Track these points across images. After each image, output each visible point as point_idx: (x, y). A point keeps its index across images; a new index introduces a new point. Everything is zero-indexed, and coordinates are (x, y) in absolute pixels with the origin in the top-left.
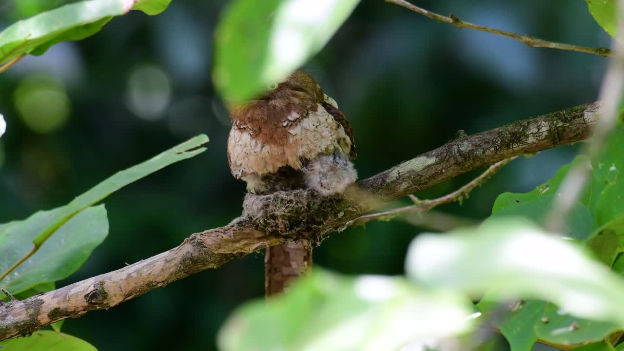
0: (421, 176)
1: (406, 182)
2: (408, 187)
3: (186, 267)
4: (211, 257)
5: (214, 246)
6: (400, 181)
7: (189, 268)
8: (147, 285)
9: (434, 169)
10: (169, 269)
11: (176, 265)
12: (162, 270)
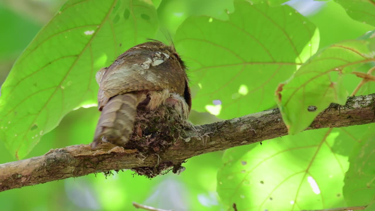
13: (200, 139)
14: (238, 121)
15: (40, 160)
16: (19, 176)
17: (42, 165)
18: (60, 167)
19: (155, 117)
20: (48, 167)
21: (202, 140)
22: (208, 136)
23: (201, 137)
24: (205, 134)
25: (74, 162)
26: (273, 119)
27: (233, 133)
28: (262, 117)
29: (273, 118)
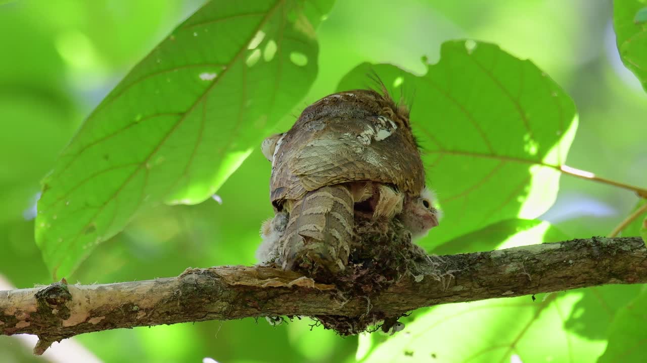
0: (538, 261)
1: (515, 264)
2: (517, 271)
3: (186, 295)
4: (224, 291)
5: (230, 277)
6: (507, 260)
7: (190, 298)
8: (125, 305)
9: (558, 256)
10: (162, 292)
11: (172, 288)
12: (151, 290)
13: (439, 280)
14: (502, 255)
15: (170, 285)
16: (135, 308)
17: (175, 293)
18: (203, 300)
19: (372, 233)
20: (183, 297)
21: (442, 281)
22: (452, 275)
23: (441, 276)
24: (448, 273)
25: (228, 294)
26: (561, 259)
27: (493, 276)
28: (543, 253)
29: (561, 257)
